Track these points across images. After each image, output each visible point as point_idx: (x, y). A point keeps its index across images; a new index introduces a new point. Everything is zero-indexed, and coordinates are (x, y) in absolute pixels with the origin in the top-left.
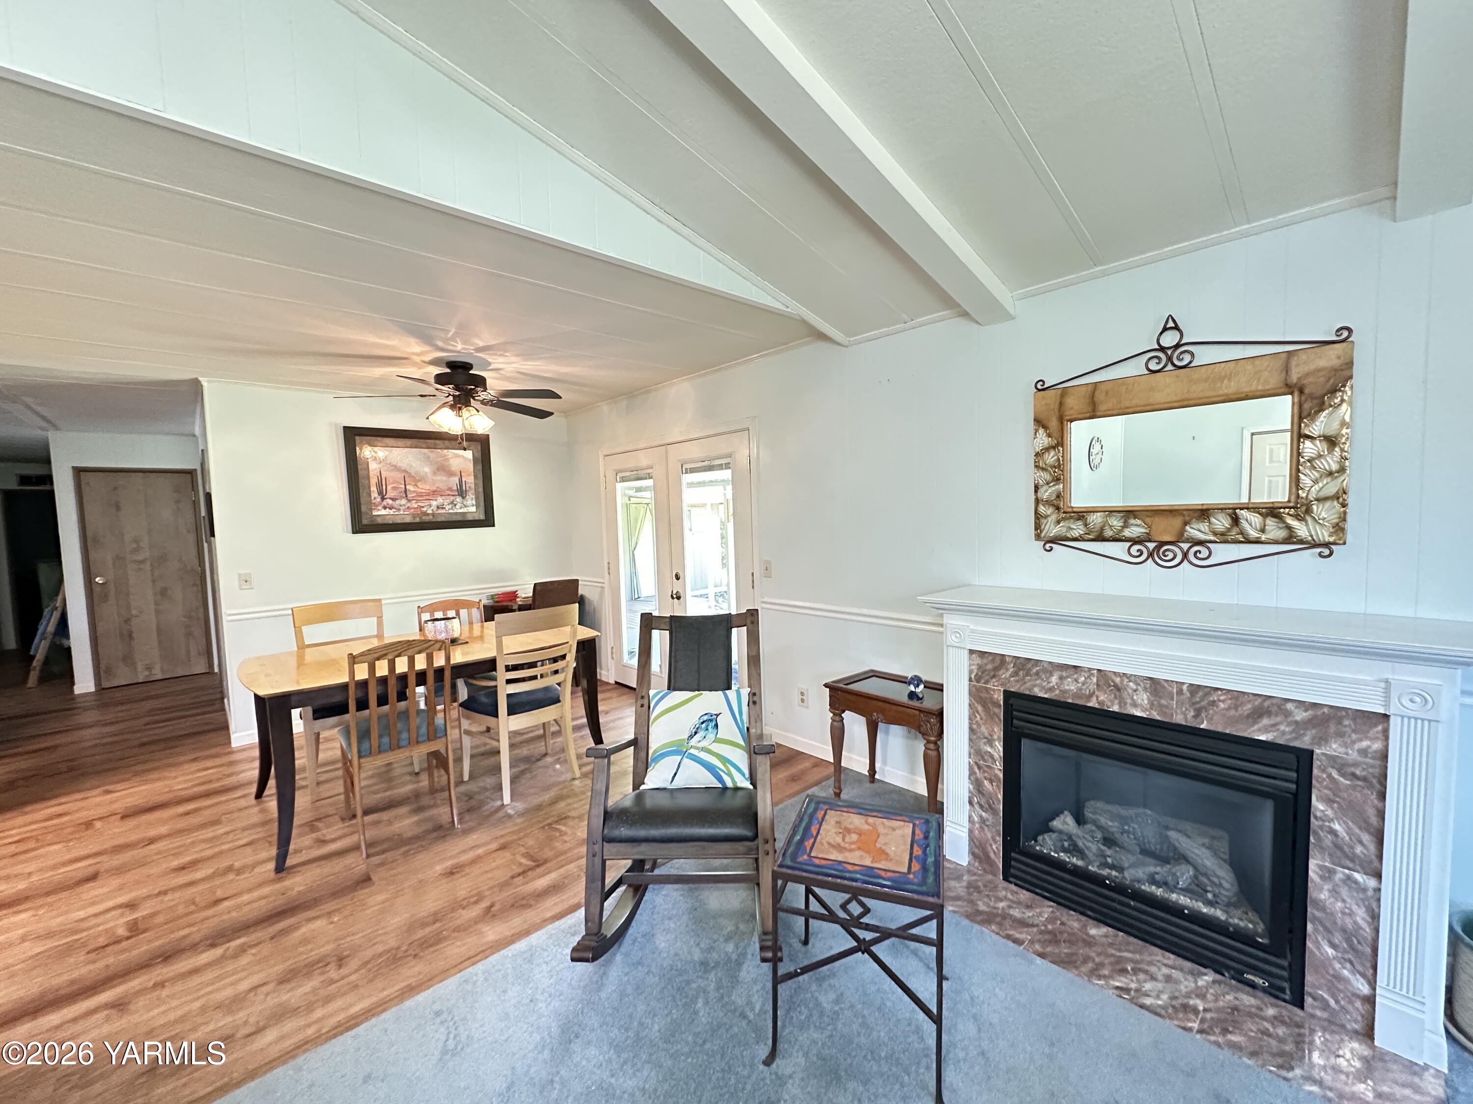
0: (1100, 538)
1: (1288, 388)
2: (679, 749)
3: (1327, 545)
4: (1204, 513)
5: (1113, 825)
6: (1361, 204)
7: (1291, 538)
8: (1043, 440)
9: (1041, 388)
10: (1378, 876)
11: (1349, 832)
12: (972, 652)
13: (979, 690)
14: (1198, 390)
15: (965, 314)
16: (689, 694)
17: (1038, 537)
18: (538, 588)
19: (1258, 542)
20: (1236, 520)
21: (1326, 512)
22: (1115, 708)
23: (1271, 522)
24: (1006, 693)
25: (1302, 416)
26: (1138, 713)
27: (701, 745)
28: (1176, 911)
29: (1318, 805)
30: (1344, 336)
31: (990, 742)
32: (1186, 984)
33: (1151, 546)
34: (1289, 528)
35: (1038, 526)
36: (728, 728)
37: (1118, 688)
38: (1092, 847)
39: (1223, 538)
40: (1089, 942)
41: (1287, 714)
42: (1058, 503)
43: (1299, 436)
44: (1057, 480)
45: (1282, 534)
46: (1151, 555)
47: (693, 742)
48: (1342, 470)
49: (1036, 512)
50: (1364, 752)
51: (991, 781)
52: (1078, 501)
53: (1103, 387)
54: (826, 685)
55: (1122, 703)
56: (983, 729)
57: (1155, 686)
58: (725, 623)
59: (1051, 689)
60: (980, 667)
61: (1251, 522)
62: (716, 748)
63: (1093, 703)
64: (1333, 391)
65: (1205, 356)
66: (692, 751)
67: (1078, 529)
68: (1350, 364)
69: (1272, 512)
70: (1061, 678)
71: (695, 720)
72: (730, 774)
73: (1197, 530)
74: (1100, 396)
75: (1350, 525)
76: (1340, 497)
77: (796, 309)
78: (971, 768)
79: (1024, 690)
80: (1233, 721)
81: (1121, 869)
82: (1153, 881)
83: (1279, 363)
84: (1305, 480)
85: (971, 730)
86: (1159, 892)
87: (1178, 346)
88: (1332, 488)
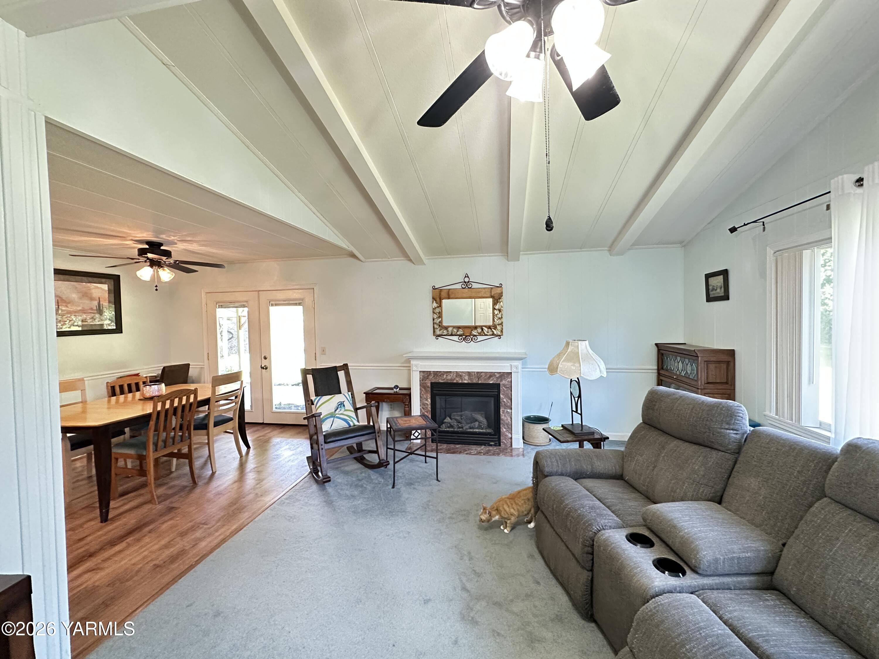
0: (452, 335)
1: (492, 297)
2: (332, 415)
3: (500, 336)
4: (476, 328)
5: (458, 418)
6: (502, 256)
7: (493, 334)
8: (435, 305)
9: (434, 288)
10: (511, 409)
11: (507, 401)
12: (420, 372)
13: (423, 384)
14: (473, 295)
15: (410, 260)
16: (330, 397)
17: (434, 335)
18: (166, 369)
19: (487, 335)
20: (482, 329)
21: (499, 328)
22: (460, 382)
23: (489, 330)
24: (431, 383)
25: (494, 304)
26: (466, 382)
27: (340, 413)
28: (475, 433)
29: (501, 396)
30: (501, 286)
31: (427, 400)
32: (479, 449)
33: (464, 337)
34: (493, 331)
35: (434, 332)
36: (348, 406)
37: (461, 376)
38: (455, 423)
39: (480, 334)
40: (457, 448)
41: (495, 376)
42: (440, 325)
43: (494, 309)
44: (439, 317)
45: (491, 333)
46: (464, 339)
47: (337, 412)
48: (502, 317)
49: (434, 327)
50: (508, 382)
51: (427, 412)
52: (445, 324)
53: (451, 291)
54: (364, 393)
55: (462, 380)
56: (425, 396)
57: (469, 374)
58: (335, 369)
59: (444, 379)
60: (423, 376)
61: (485, 329)
62: (345, 413)
63: (455, 381)
64: (500, 298)
65: (475, 286)
66: (337, 415)
67: (445, 332)
68: (502, 293)
69: (489, 327)
70: (447, 376)
71: (335, 405)
72: (352, 421)
73: (474, 332)
74: (450, 293)
75: (504, 331)
76: (501, 324)
77: (352, 249)
78: (421, 409)
79: (436, 381)
80: (485, 380)
81: (462, 428)
82: (470, 428)
83: (489, 290)
84: (496, 320)
85: (421, 397)
86: (471, 430)
87: (468, 282)
88: (500, 322)
